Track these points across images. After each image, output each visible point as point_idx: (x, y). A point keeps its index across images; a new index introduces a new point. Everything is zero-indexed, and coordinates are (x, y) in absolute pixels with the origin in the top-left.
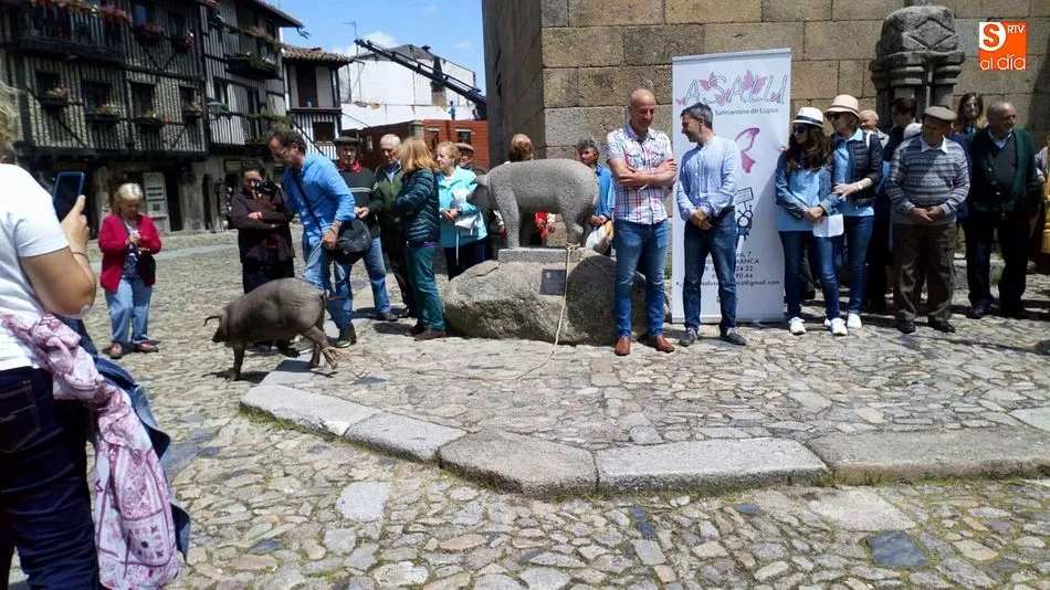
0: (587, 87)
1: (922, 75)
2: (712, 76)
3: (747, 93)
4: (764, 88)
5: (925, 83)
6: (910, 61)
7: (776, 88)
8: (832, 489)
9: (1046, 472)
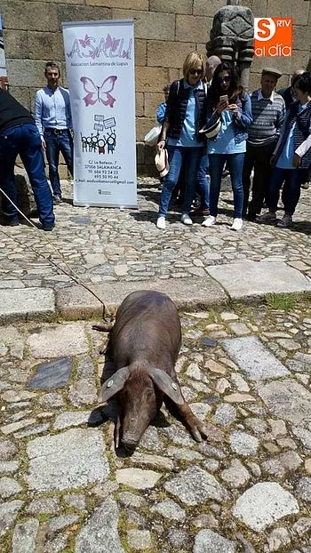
0: (34, 45)
1: (232, 54)
2: (87, 37)
3: (108, 50)
4: (118, 47)
5: (234, 60)
6: (224, 43)
7: (125, 48)
8: (56, 324)
9: (201, 307)
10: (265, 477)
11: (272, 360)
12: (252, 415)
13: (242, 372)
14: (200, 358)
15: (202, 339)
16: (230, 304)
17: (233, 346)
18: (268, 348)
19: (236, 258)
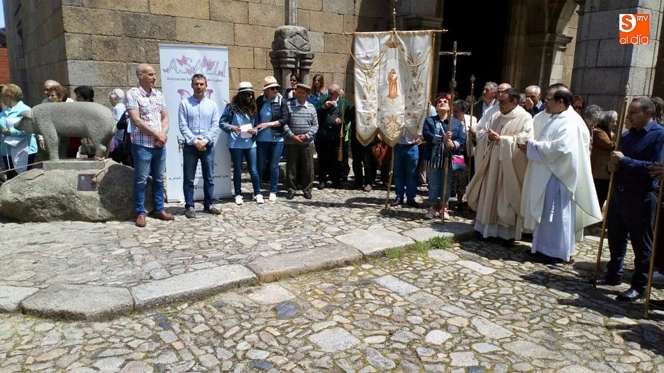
0: (98, 48)
1: (295, 63)
2: (184, 57)
3: (204, 70)
4: (214, 68)
5: (296, 68)
6: (289, 55)
7: (220, 68)
8: (258, 287)
9: (348, 263)
10: (432, 329)
11: (407, 284)
12: (412, 309)
13: (395, 292)
14: (367, 290)
15: (359, 280)
16: (364, 259)
17: (382, 281)
18: (402, 279)
19: (350, 229)
